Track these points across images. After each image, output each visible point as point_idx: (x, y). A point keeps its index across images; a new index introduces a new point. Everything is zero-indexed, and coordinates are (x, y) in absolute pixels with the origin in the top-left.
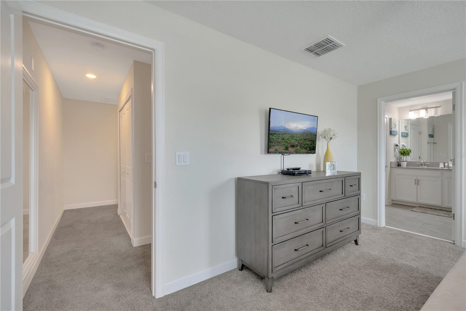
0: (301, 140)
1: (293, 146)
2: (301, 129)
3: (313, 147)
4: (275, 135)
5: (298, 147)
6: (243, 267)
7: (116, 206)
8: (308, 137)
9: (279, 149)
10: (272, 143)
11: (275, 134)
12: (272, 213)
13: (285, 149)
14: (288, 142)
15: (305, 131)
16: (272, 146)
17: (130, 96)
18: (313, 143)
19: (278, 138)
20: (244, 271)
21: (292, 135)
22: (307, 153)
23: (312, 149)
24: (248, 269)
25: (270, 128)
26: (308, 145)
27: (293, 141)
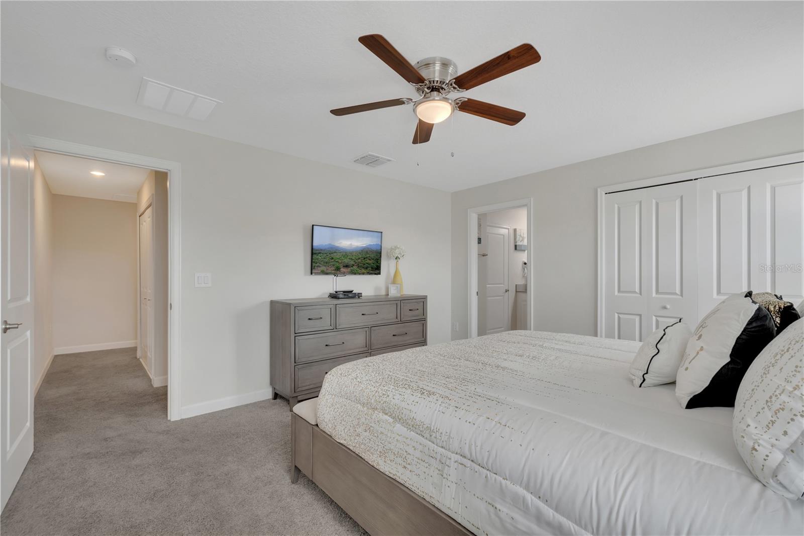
0: (359, 259)
1: (347, 266)
2: (357, 247)
3: (377, 266)
4: (319, 255)
5: (355, 267)
6: (276, 396)
7: (134, 349)
8: (369, 255)
9: (327, 270)
10: (316, 263)
11: (319, 253)
12: (295, 333)
13: (335, 270)
14: (340, 261)
15: (364, 249)
16: (316, 267)
17: (151, 203)
18: (377, 262)
19: (324, 258)
20: (278, 401)
21: (346, 253)
22: (369, 273)
23: (376, 269)
24: (282, 397)
25: (314, 247)
26: (369, 264)
27: (346, 261)
